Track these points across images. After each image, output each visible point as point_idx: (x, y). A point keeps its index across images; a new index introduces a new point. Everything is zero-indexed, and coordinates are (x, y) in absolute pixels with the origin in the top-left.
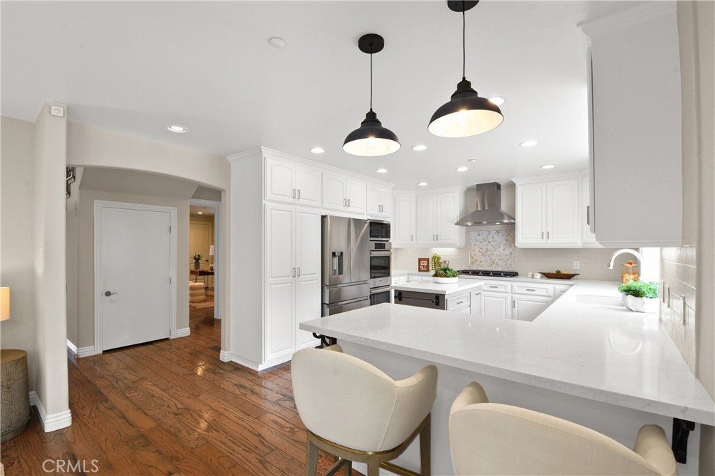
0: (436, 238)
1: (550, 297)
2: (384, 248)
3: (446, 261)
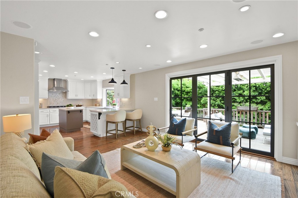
3: (41, 104)
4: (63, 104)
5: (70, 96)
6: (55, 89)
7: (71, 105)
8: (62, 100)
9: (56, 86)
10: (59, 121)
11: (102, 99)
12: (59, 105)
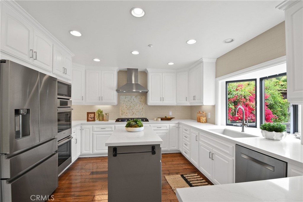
0: (101, 98)
1: (168, 130)
2: (67, 105)
3: (107, 114)
4: (142, 115)
5: (152, 100)
9: (133, 82)
11: (214, 107)
12: (135, 116)
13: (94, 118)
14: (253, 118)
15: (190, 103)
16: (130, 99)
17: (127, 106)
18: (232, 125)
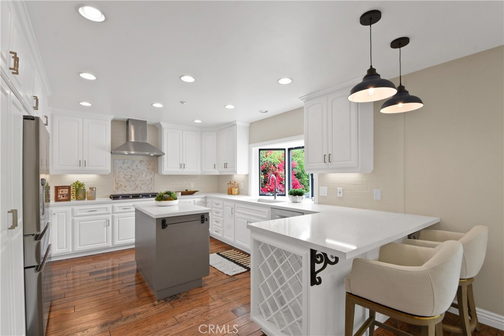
0: (82, 163)
3: (93, 188)
4: (150, 189)
5: (169, 166)
6: (131, 147)
7: (169, 193)
8: (149, 178)
9: (133, 140)
10: (134, 237)
11: (247, 176)
12: (139, 191)
13: (69, 195)
14: (283, 189)
15: (220, 172)
16: (132, 165)
17: (126, 175)
18: (265, 195)
